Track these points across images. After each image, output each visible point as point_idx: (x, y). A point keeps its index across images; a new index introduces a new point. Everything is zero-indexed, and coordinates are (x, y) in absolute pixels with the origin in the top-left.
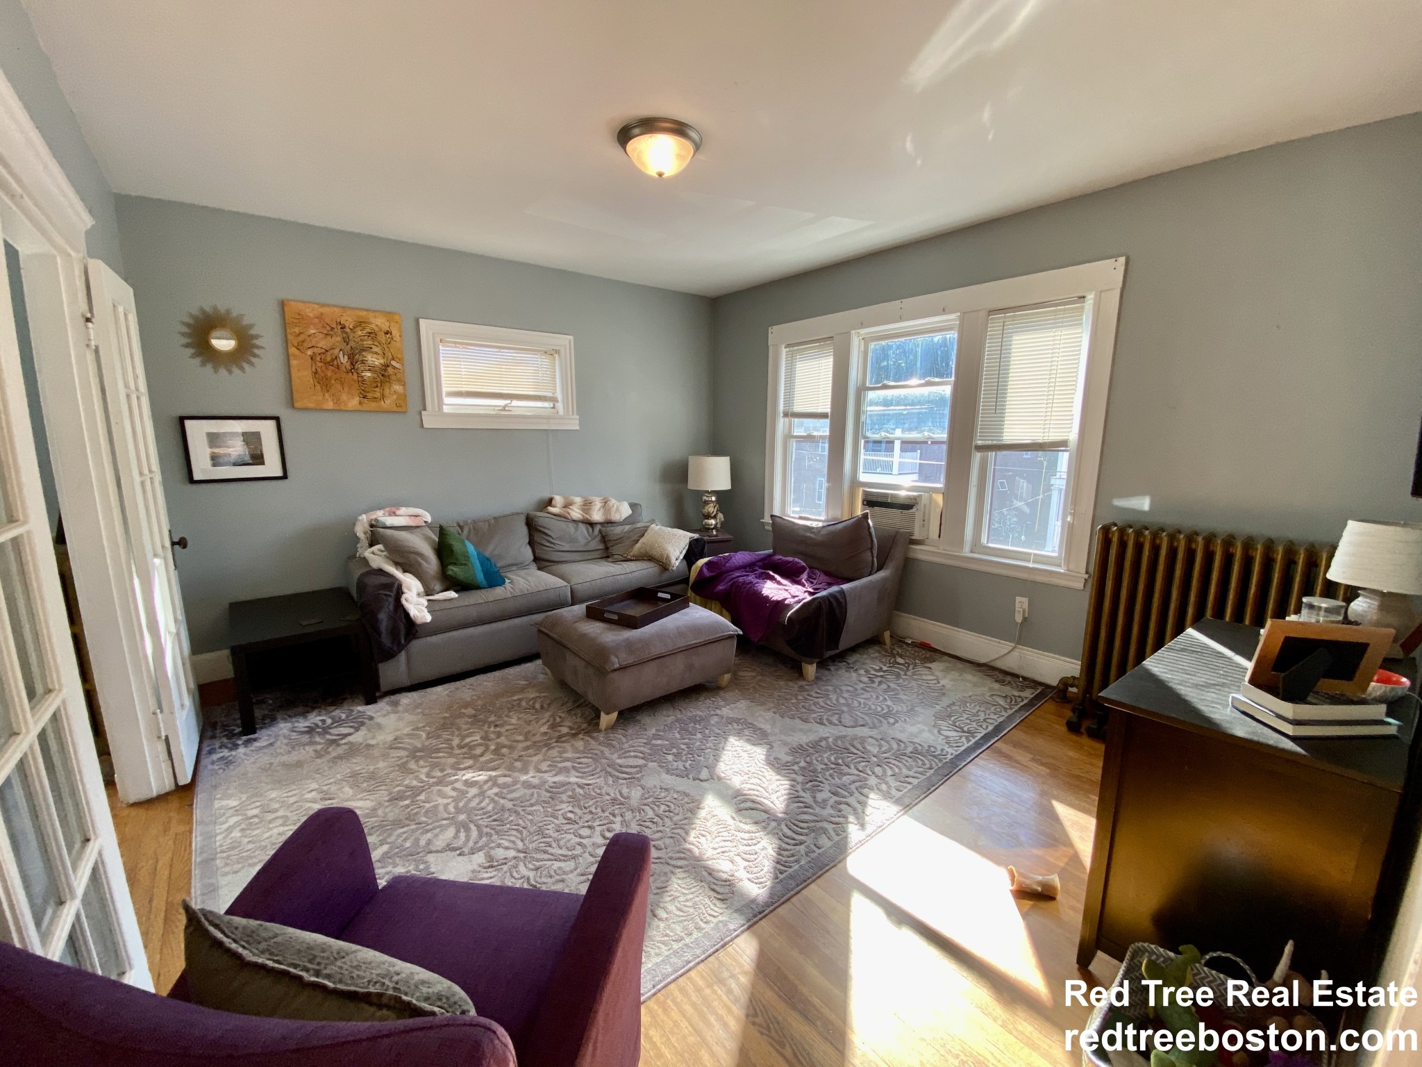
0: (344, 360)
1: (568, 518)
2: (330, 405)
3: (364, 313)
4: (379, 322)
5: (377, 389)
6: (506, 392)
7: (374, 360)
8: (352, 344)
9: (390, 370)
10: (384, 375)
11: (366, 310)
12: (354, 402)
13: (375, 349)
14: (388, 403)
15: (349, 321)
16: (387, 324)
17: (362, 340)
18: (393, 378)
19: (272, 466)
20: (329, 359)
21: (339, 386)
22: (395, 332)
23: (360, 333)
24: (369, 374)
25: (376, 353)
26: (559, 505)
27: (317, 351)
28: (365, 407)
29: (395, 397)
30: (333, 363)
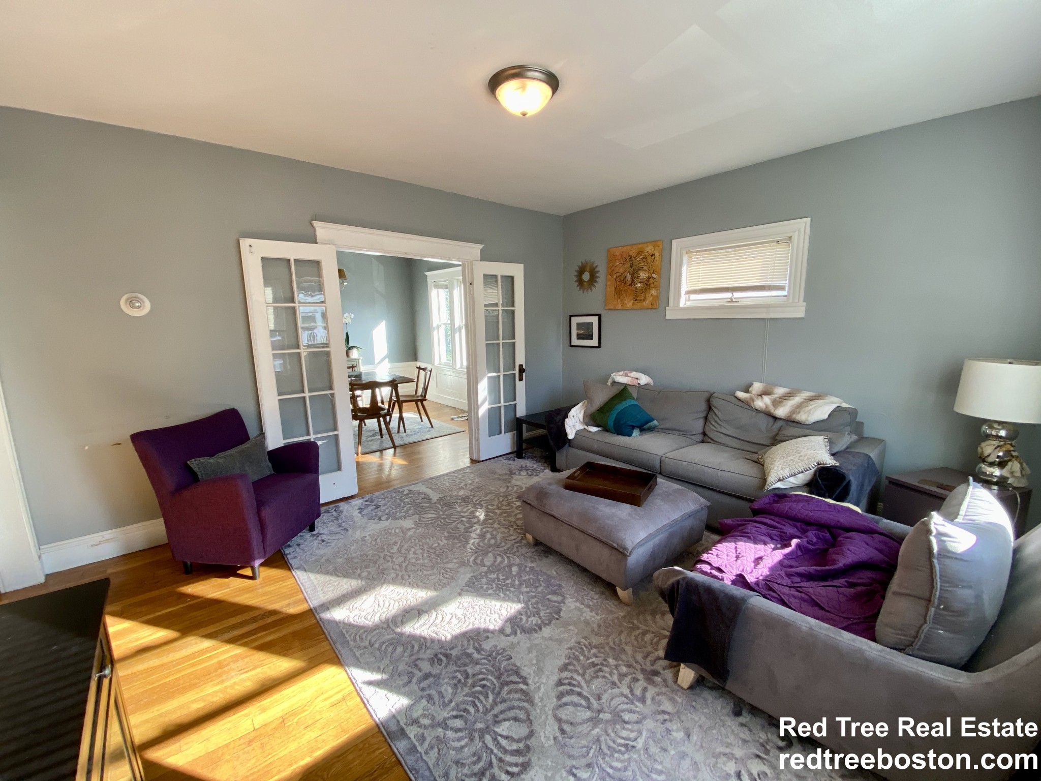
0: (629, 278)
1: (750, 406)
2: (619, 307)
3: (640, 246)
4: (649, 249)
5: (642, 295)
6: (731, 286)
7: (643, 275)
8: (634, 267)
9: (651, 280)
10: (647, 284)
11: (642, 243)
12: (630, 304)
13: (645, 268)
14: (646, 303)
15: (633, 253)
16: (653, 249)
17: (639, 264)
18: (652, 285)
19: (594, 342)
20: (622, 279)
21: (624, 295)
22: (657, 254)
23: (638, 259)
24: (639, 285)
25: (645, 270)
26: (754, 392)
27: (618, 274)
28: (635, 307)
29: (651, 298)
30: (623, 281)
